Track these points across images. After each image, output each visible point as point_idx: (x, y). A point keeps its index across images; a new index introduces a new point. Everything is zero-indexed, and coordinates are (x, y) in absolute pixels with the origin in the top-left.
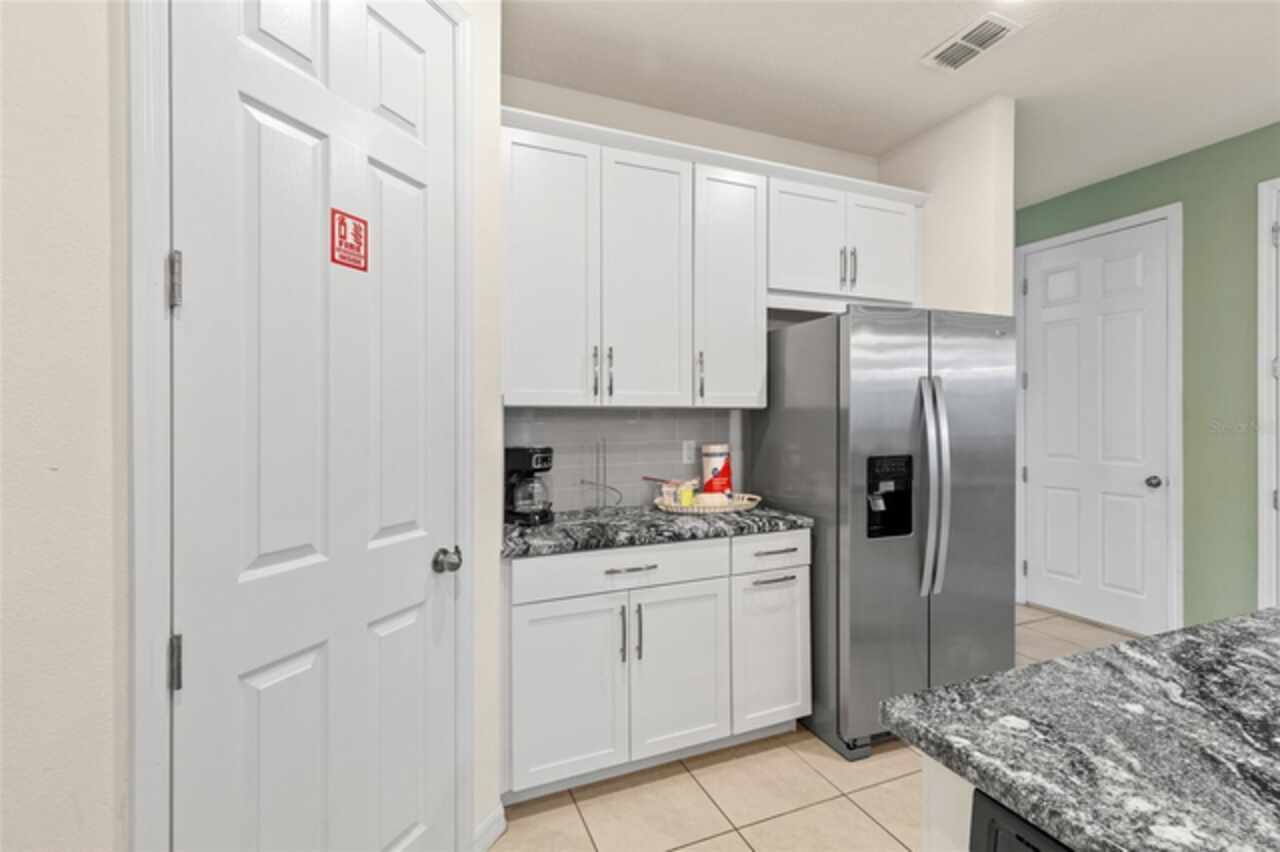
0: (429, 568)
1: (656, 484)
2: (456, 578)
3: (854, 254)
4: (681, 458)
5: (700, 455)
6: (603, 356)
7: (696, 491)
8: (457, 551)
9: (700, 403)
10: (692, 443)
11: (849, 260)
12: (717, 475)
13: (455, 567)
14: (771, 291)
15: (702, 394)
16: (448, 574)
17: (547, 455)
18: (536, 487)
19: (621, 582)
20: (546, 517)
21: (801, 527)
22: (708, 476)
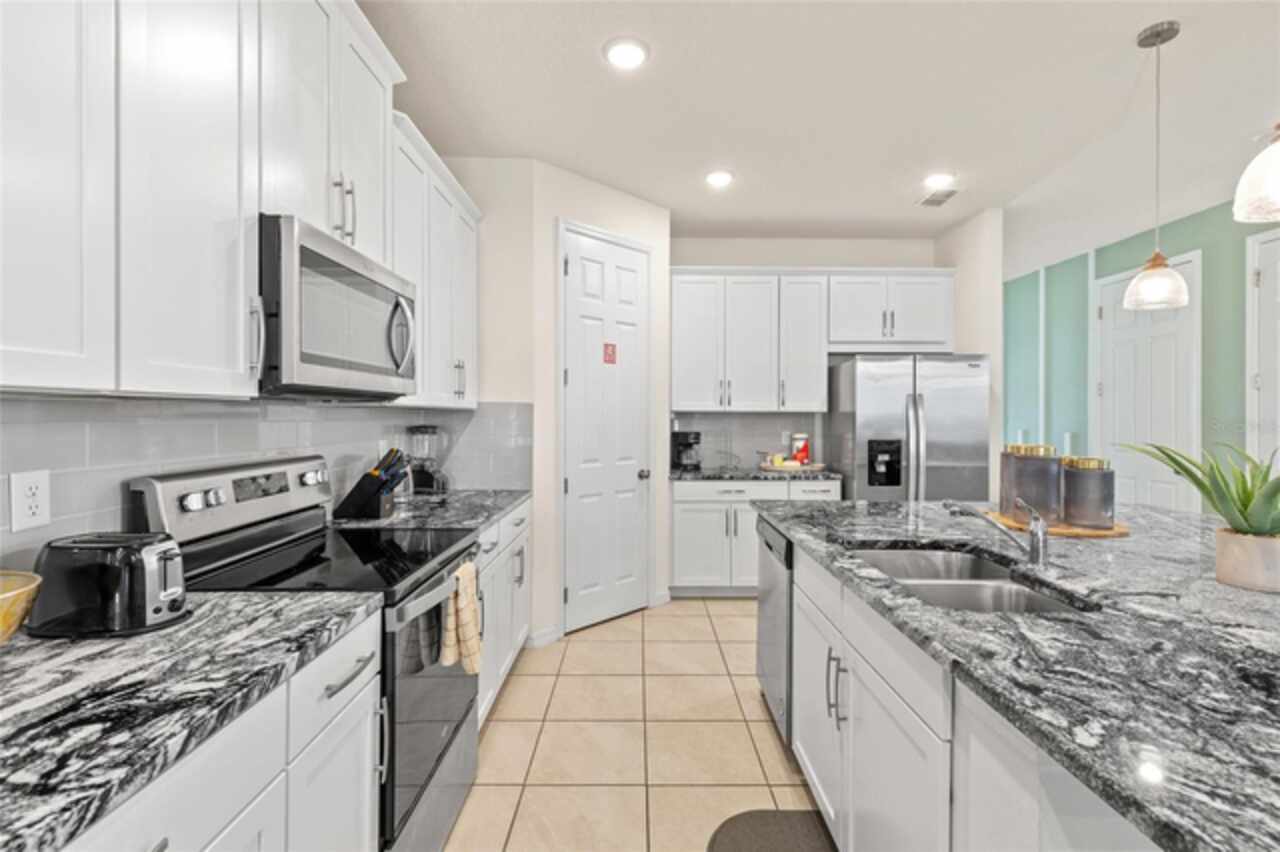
0: (636, 476)
1: (764, 455)
2: (648, 484)
3: (893, 315)
4: (780, 441)
5: (792, 440)
6: (725, 384)
7: (785, 459)
8: (649, 472)
9: (782, 409)
10: (788, 433)
11: (888, 319)
12: (799, 451)
13: (647, 477)
14: (830, 342)
15: (783, 404)
16: (645, 481)
17: (697, 435)
18: (693, 452)
19: (727, 497)
20: (697, 468)
21: (833, 479)
22: (795, 452)
